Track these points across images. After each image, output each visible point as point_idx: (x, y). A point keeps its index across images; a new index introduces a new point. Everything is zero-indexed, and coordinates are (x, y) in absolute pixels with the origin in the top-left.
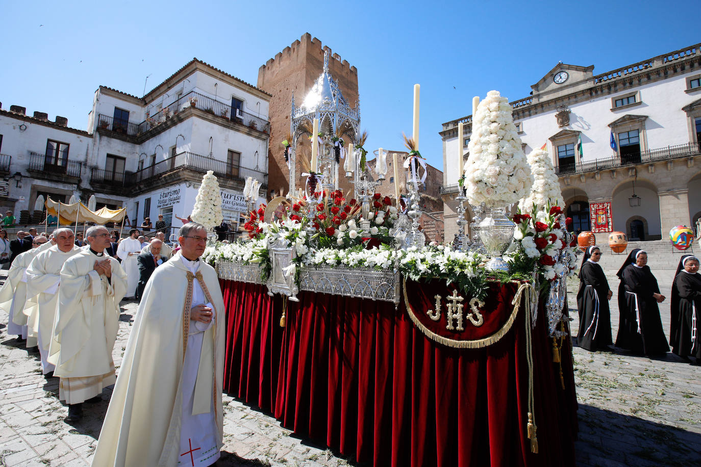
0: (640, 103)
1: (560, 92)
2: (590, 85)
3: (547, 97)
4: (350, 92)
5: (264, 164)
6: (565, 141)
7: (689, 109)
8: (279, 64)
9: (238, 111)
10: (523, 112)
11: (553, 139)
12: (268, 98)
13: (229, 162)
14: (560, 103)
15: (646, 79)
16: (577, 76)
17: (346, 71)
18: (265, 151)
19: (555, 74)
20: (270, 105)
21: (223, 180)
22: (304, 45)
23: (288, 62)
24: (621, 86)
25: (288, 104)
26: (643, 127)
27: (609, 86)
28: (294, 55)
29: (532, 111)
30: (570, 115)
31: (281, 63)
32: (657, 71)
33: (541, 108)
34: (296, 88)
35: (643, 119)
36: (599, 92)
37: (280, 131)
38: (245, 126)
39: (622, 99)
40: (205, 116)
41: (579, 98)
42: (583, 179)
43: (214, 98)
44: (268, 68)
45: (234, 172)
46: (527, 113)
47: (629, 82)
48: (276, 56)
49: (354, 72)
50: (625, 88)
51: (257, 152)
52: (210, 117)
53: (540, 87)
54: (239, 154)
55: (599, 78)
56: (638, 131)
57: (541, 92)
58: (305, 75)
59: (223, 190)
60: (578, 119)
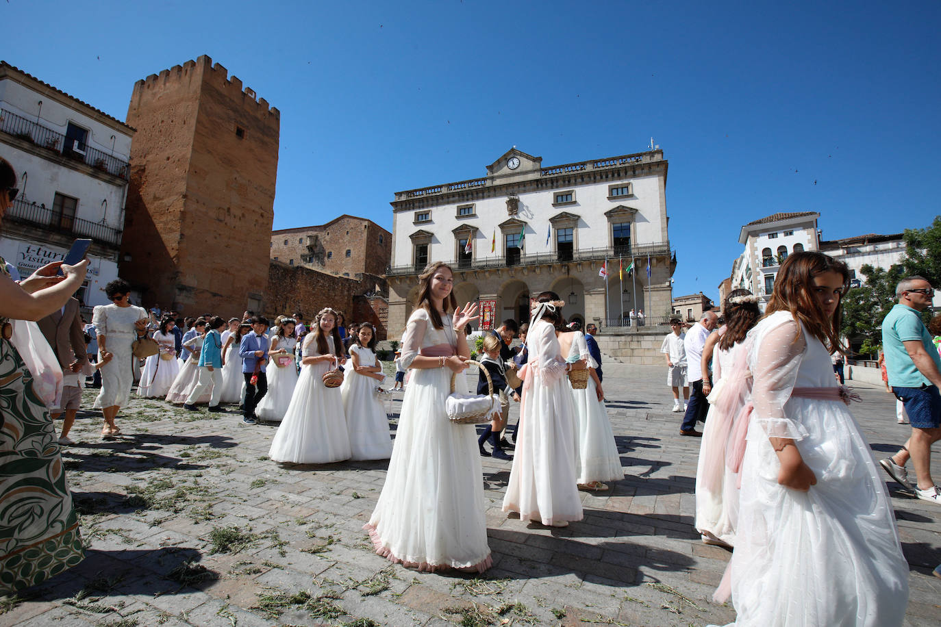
0: (575, 202)
1: (512, 178)
2: (536, 176)
3: (501, 181)
4: (266, 139)
5: (118, 218)
6: (513, 230)
7: (609, 214)
8: (165, 84)
9: (76, 143)
10: (477, 193)
11: (502, 226)
12: (131, 132)
13: (58, 209)
14: (510, 190)
15: (580, 180)
16: (527, 164)
17: (262, 112)
18: (120, 201)
19: (508, 158)
20: (133, 141)
21: (42, 232)
22: (199, 70)
23: (176, 86)
24: (561, 182)
25: (171, 141)
26: (576, 226)
27: (552, 180)
28: (186, 79)
29: (485, 194)
30: (519, 203)
31: (167, 84)
32: (589, 174)
33: (493, 192)
34: (184, 123)
35: (576, 219)
36: (544, 185)
37: (157, 175)
38: (88, 165)
39: (562, 196)
40: (17, 142)
41: (528, 187)
42: (526, 272)
43: (35, 120)
44: (149, 86)
45: (65, 223)
46: (481, 195)
47: (568, 181)
48: (161, 73)
49: (276, 114)
50: (564, 186)
51: (105, 200)
52: (26, 145)
53: (495, 169)
54: (76, 200)
55: (545, 170)
56: (572, 228)
57: (495, 174)
58: (197, 108)
59: (42, 246)
60: (525, 208)
